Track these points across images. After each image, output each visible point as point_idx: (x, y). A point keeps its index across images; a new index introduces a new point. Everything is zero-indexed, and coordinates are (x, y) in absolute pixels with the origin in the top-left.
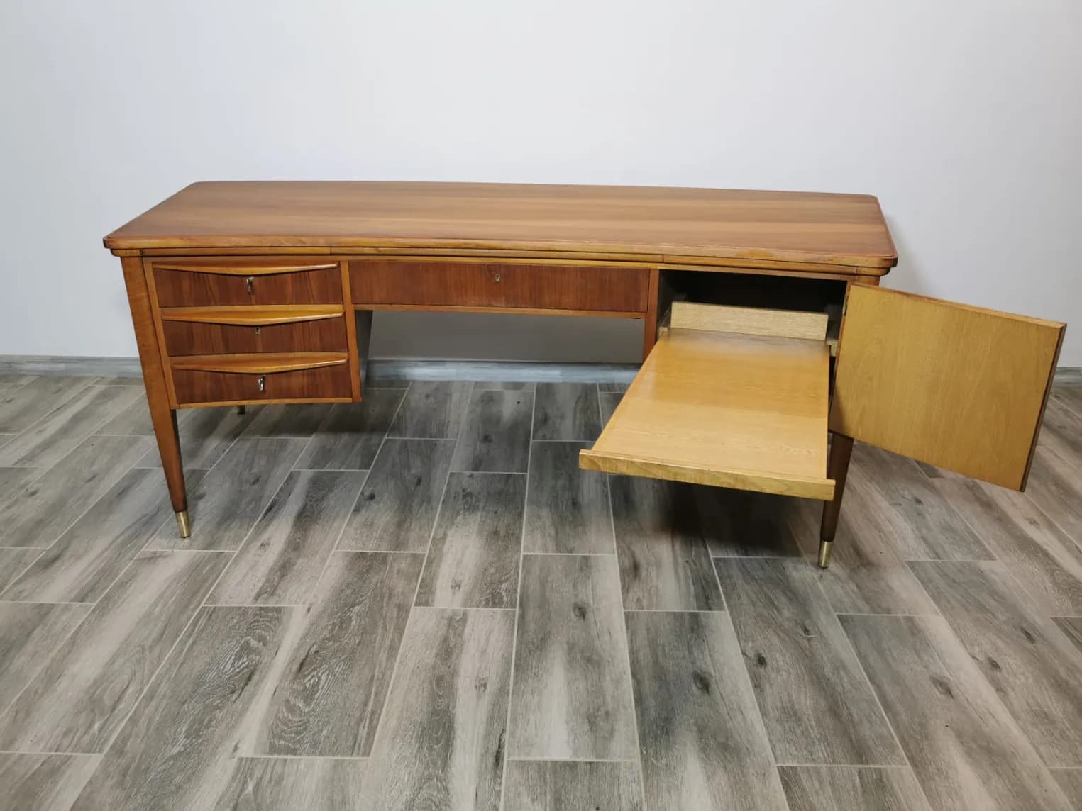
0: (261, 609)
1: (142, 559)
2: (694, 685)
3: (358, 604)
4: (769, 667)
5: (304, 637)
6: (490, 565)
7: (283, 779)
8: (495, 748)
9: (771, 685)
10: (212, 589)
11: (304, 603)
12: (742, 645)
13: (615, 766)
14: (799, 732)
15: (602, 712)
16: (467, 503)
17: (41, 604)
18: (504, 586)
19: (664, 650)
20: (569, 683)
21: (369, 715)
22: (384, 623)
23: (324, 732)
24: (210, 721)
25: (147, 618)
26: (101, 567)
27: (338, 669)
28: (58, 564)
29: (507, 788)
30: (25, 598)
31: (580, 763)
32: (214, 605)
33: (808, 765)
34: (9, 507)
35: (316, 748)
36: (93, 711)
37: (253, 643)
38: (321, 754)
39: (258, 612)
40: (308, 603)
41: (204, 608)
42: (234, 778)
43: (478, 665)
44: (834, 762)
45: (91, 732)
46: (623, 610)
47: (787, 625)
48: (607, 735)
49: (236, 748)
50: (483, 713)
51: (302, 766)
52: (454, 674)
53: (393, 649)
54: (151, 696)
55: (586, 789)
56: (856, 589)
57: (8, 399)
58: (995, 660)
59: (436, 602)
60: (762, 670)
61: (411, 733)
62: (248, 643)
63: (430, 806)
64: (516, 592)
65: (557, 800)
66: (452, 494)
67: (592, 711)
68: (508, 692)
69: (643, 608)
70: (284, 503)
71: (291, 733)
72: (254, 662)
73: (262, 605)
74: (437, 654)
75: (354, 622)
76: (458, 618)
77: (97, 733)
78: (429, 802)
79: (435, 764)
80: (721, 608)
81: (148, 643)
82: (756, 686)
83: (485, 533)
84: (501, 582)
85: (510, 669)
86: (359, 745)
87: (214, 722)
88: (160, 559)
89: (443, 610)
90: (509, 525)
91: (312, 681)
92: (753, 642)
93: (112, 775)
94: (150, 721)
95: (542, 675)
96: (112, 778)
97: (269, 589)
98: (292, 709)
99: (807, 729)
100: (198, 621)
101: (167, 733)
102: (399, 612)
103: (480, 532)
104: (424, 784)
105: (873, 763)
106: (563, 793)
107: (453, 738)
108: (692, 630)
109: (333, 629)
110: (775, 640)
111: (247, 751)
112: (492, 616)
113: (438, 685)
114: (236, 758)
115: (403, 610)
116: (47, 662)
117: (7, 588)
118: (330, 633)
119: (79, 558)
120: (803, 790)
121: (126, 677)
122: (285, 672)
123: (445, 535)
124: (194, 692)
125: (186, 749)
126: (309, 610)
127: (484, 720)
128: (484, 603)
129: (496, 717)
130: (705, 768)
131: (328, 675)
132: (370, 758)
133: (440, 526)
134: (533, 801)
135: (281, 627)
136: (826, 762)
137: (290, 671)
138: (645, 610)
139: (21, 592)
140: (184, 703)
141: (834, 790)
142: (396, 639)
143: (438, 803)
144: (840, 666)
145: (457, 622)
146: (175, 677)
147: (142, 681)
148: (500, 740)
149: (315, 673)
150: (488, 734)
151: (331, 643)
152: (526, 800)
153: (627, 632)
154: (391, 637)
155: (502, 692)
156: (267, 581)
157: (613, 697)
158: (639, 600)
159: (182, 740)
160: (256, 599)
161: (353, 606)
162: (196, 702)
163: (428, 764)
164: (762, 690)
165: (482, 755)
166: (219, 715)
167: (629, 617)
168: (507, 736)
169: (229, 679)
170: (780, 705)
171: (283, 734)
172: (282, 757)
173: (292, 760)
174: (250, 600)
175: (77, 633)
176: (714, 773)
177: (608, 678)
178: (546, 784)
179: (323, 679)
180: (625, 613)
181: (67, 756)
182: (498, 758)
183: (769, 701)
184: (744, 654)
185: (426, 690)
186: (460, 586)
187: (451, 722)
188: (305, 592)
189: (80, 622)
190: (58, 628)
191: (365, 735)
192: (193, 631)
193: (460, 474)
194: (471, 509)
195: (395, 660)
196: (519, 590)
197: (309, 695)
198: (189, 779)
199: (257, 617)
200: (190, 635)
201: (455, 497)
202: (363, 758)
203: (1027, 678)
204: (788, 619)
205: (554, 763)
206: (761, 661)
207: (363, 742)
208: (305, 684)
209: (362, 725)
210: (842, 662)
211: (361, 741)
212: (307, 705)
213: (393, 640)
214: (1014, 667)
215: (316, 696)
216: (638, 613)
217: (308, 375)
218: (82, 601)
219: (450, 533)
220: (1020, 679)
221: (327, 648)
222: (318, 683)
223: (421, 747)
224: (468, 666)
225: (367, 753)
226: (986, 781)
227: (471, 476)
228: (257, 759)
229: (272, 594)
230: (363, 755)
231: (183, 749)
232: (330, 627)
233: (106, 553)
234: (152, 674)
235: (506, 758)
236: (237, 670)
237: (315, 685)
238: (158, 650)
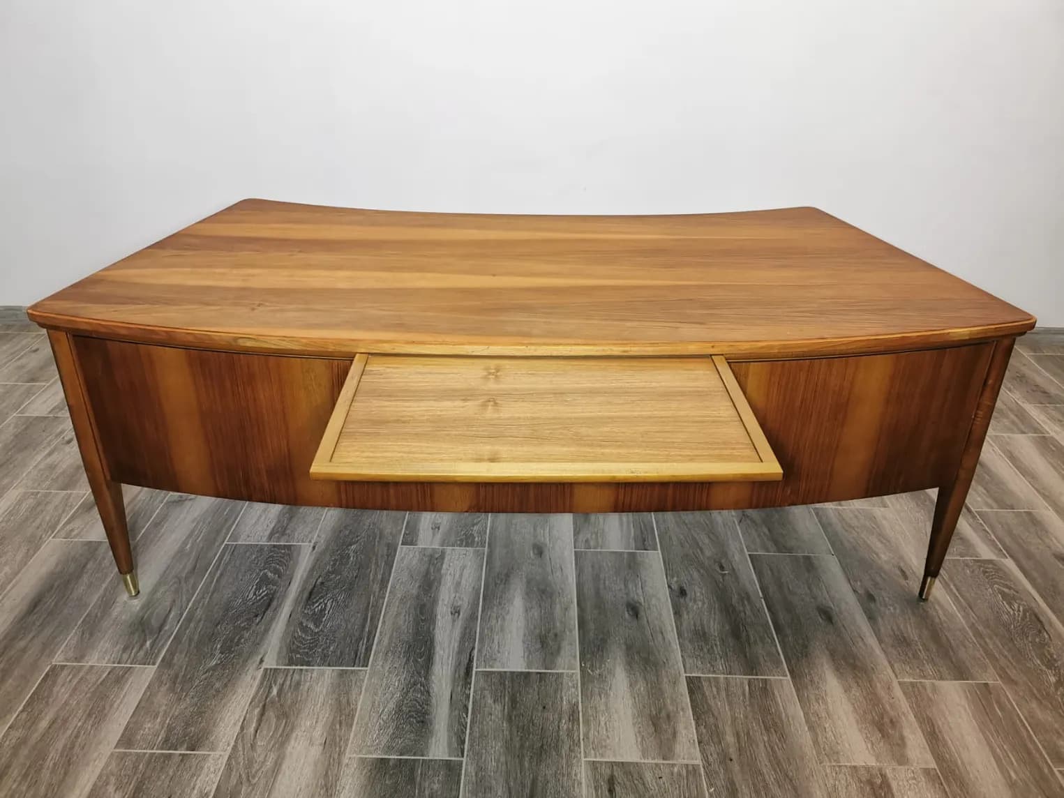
0: (274, 546)
1: (170, 502)
2: (626, 613)
3: (354, 543)
4: (688, 599)
5: (312, 570)
7: (300, 685)
8: (466, 661)
9: (688, 613)
10: (232, 529)
11: (310, 541)
12: (669, 579)
13: (560, 676)
14: (705, 650)
15: (551, 634)
17: (90, 542)
18: (476, 528)
19: (604, 583)
20: (527, 611)
21: (366, 635)
22: (376, 559)
23: (332, 648)
24: (239, 639)
25: (180, 554)
27: (341, 598)
29: (475, 692)
30: (75, 537)
31: (532, 673)
32: (235, 543)
33: (711, 675)
34: (50, 454)
35: (325, 661)
36: (143, 631)
37: (270, 575)
38: (329, 665)
39: (273, 549)
40: (313, 542)
41: (227, 546)
42: (262, 683)
43: (454, 595)
44: (730, 673)
45: (144, 648)
46: (573, 550)
47: (707, 563)
48: (554, 652)
49: (262, 661)
50: (457, 633)
51: (315, 675)
52: (434, 602)
53: (384, 583)
54: (189, 619)
55: (536, 693)
56: (767, 532)
57: (34, 349)
58: (873, 593)
59: (419, 542)
60: (682, 600)
61: (400, 649)
62: (265, 574)
63: (415, 704)
64: (485, 533)
65: (514, 701)
67: (543, 633)
68: (477, 617)
69: (590, 548)
71: (305, 648)
72: (272, 591)
73: (275, 543)
74: (420, 586)
75: (352, 558)
76: (437, 556)
77: (149, 649)
78: (415, 702)
79: (419, 673)
80: (655, 549)
81: (184, 575)
82: (675, 613)
84: (473, 526)
85: (479, 598)
86: (360, 658)
87: (243, 640)
88: (186, 502)
89: (425, 549)
91: (320, 607)
92: (678, 577)
93: (165, 682)
94: (191, 640)
95: (505, 604)
96: (166, 684)
97: (280, 529)
98: (305, 629)
99: (712, 647)
100: (224, 555)
101: (206, 649)
102: (388, 549)
104: (410, 688)
105: (762, 675)
106: (518, 695)
107: (434, 653)
108: (630, 567)
109: (334, 564)
110: (696, 575)
111: (270, 662)
112: (466, 554)
113: (422, 613)
114: (262, 669)
115: (392, 549)
116: (101, 591)
117: (58, 528)
118: (332, 568)
120: (704, 694)
121: (168, 603)
122: (297, 598)
124: (224, 616)
125: (222, 662)
126: (314, 548)
127: (458, 639)
128: (459, 542)
129: (467, 636)
130: (629, 677)
131: (332, 602)
132: (368, 669)
134: (494, 702)
135: (292, 562)
136: (724, 673)
137: (302, 598)
138: (592, 550)
139: (72, 530)
140: (217, 625)
141: (727, 695)
142: (387, 574)
143: (421, 703)
144: (746, 597)
145: (437, 559)
146: (208, 603)
147: (181, 607)
148: (470, 655)
149: (322, 600)
150: (460, 652)
151: (333, 576)
152: (490, 701)
153: (576, 569)
154: (382, 571)
155: (473, 617)
156: (279, 521)
157: (561, 622)
158: (587, 541)
159: (218, 655)
160: (270, 538)
161: (351, 545)
162: (227, 624)
163: (413, 673)
164: (680, 616)
165: (456, 667)
166: (247, 635)
167: (578, 556)
168: (476, 651)
169: (253, 604)
170: (693, 627)
171: (299, 649)
172: (299, 667)
173: (307, 670)
174: (264, 539)
176: (636, 682)
177: (558, 606)
178: (505, 689)
179: (329, 605)
180: (575, 552)
181: (127, 667)
182: (468, 669)
183: (685, 624)
184: (670, 587)
185: (411, 615)
186: (439, 528)
187: (432, 641)
188: (310, 532)
190: (106, 562)
191: (363, 651)
192: (220, 563)
195: (386, 591)
196: (488, 531)
197: (317, 619)
198: (226, 685)
199: (271, 554)
200: (217, 569)
202: (362, 668)
203: (895, 609)
204: (708, 558)
205: (512, 673)
206: (683, 592)
207: (362, 655)
208: (314, 609)
209: (361, 642)
210: (747, 593)
211: (361, 654)
212: (317, 627)
213: (384, 573)
214: (887, 599)
215: (324, 620)
216: (586, 553)
220: (889, 609)
221: (331, 580)
222: (325, 609)
223: (408, 660)
224: (445, 598)
225: (365, 664)
226: (847, 690)
228: (279, 669)
229: (283, 534)
230: (363, 666)
231: (219, 662)
232: (332, 563)
234: (189, 601)
235: (474, 669)
236: (258, 598)
237: (323, 610)
238: (192, 581)
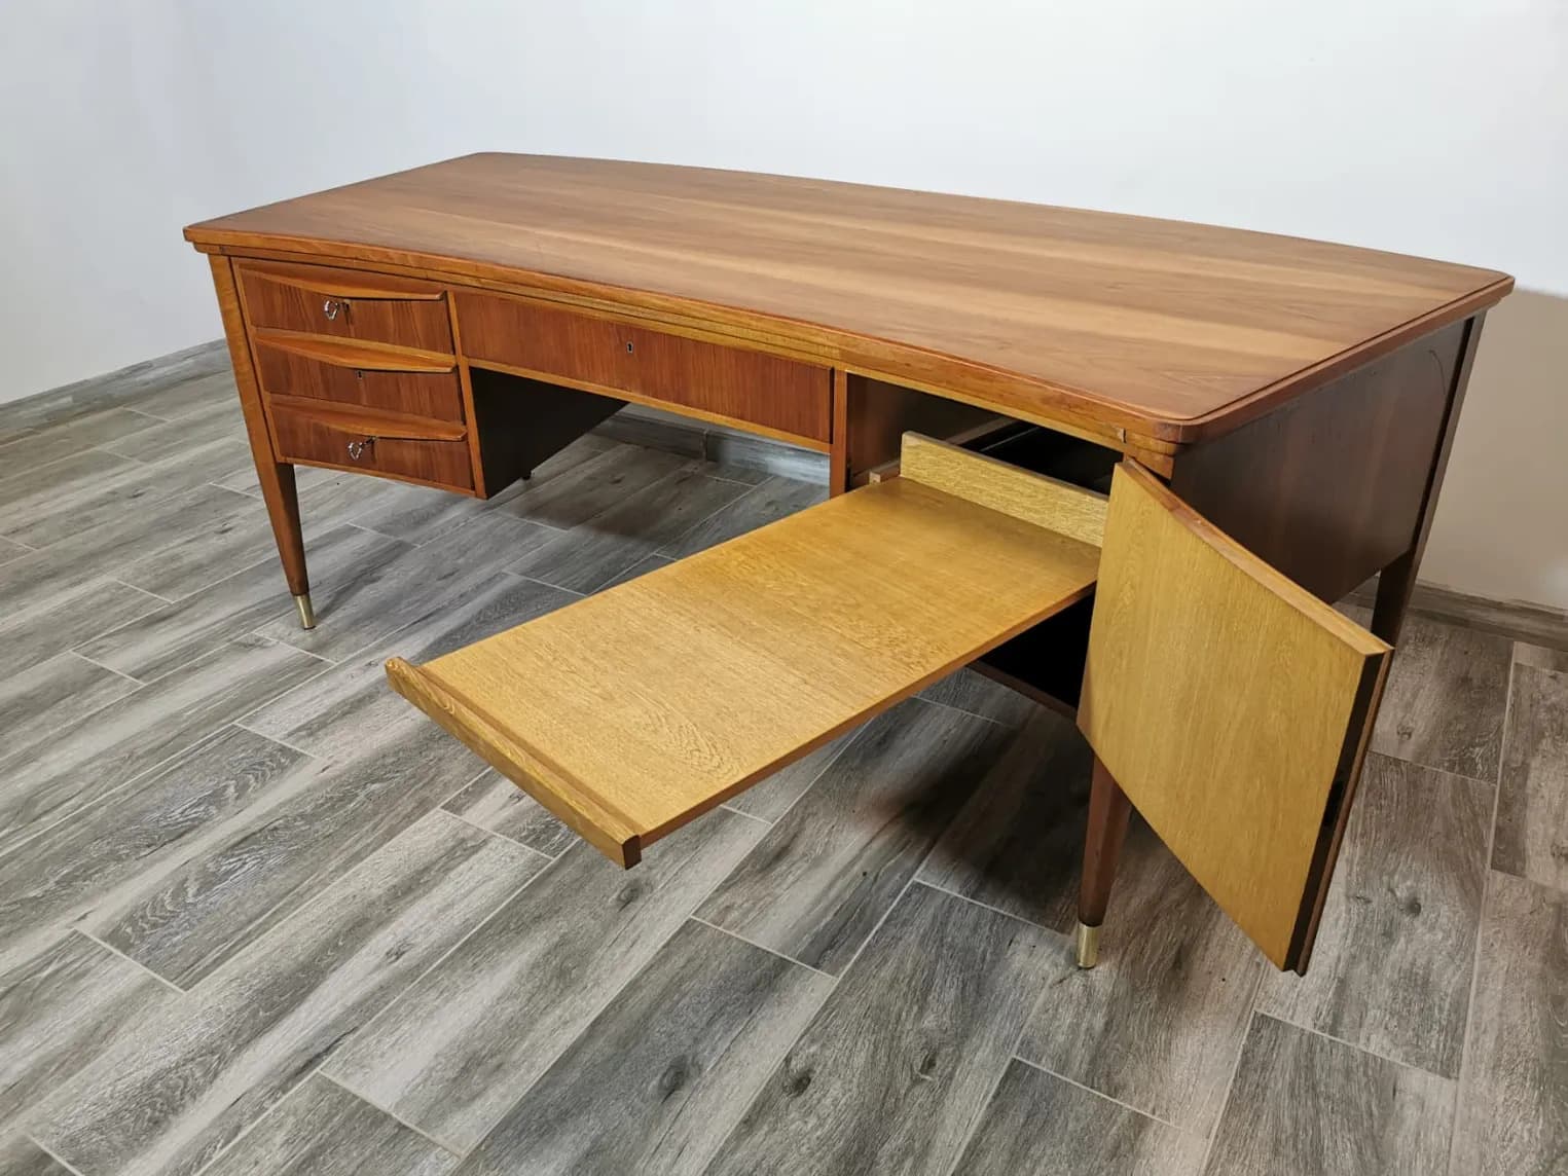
0: (282, 749)
1: (241, 643)
2: (659, 1077)
3: (381, 781)
4: (800, 1099)
5: (286, 803)
7: (84, 976)
8: (321, 1048)
9: (772, 1130)
10: (264, 705)
11: (330, 758)
12: (801, 1043)
13: (427, 1147)
15: (494, 1061)
17: (101, 669)
19: (677, 1002)
20: (501, 998)
21: (240, 937)
22: (382, 820)
23: (177, 938)
24: (95, 872)
25: (171, 720)
26: (194, 642)
27: (272, 862)
28: (163, 624)
29: (278, 1110)
30: (98, 656)
31: (392, 1119)
32: (245, 728)
34: (190, 541)
35: (150, 954)
37: (230, 791)
38: (147, 964)
39: (275, 752)
40: (334, 759)
41: (234, 726)
42: (46, 952)
43: (424, 922)
46: (688, 916)
47: (908, 1041)
48: (465, 1097)
49: (84, 917)
50: (357, 994)
51: (114, 970)
52: (384, 922)
53: (354, 859)
54: (80, 817)
55: (358, 1161)
56: (1099, 1027)
59: (470, 812)
60: (785, 1099)
61: (255, 982)
62: (226, 787)
63: (178, 1087)
65: (311, 1158)
67: (484, 1052)
68: (417, 976)
69: (720, 924)
70: (447, 614)
71: (148, 922)
72: (205, 817)
73: (286, 744)
74: (394, 886)
75: (353, 804)
76: (470, 845)
78: (181, 1083)
79: (237, 1036)
80: (835, 971)
81: (140, 752)
85: (455, 943)
86: (193, 971)
87: (97, 876)
88: (256, 649)
89: (466, 826)
91: (233, 865)
92: (821, 1047)
94: (50, 848)
95: (480, 971)
97: (315, 726)
98: (179, 892)
100: (211, 741)
101: (47, 870)
102: (414, 809)
104: (201, 1055)
106: (330, 1150)
107: (290, 1011)
108: (753, 988)
109: (321, 805)
110: (860, 1060)
111: (85, 928)
112: (514, 858)
113: (347, 934)
114: (71, 930)
115: (423, 807)
116: (40, 739)
117: (93, 639)
118: (314, 809)
119: (188, 623)
121: (83, 785)
122: (222, 840)
124: (118, 830)
125: (43, 897)
126: (325, 769)
127: (350, 1003)
128: (524, 834)
129: (367, 1005)
131: (255, 865)
132: (185, 994)
134: (285, 1142)
135: (277, 781)
137: (225, 843)
138: (720, 928)
140: (97, 839)
143: (187, 1089)
144: (918, 1149)
145: (465, 850)
146: (123, 803)
147: (91, 796)
148: (337, 1041)
149: (245, 857)
150: (333, 1026)
151: (301, 823)
152: (279, 1139)
154: (369, 841)
155: (411, 974)
156: (327, 714)
157: (533, 1045)
158: (728, 908)
160: (290, 734)
161: (374, 781)
162: (108, 843)
163: (230, 1032)
164: (749, 1132)
165: (295, 1052)
166: (110, 869)
167: (687, 928)
168: (352, 1037)
169: (164, 827)
171: (140, 920)
172: (111, 948)
173: (114, 958)
174: (284, 733)
175: (95, 715)
177: (558, 1012)
178: (322, 1128)
179: (246, 867)
180: (688, 921)
182: (310, 1064)
184: (788, 1060)
185: (330, 931)
186: (521, 799)
187: (308, 989)
188: (345, 744)
189: (113, 702)
190: (87, 702)
191: (210, 961)
192: (195, 751)
195: (341, 875)
197: (210, 883)
199: (266, 759)
200: (182, 758)
202: (178, 990)
204: (921, 1032)
205: (364, 1103)
206: (801, 1083)
207: (201, 967)
208: (224, 866)
209: (221, 946)
210: (928, 1146)
211: (201, 965)
212: (197, 895)
213: (368, 846)
215: (216, 888)
216: (704, 929)
217: (421, 447)
218: (137, 678)
221: (290, 828)
222: (236, 871)
223: (246, 1006)
224: (408, 921)
225: (186, 987)
228: (88, 939)
229: (311, 734)
230: (182, 986)
231: (40, 895)
232: (321, 802)
233: (216, 626)
235: (318, 1069)
236: (180, 820)
237: (229, 873)
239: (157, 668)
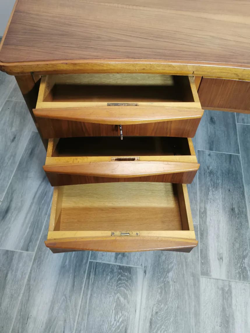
6: (235, 241)
11: (142, 265)
16: (211, 180)
17: (7, 251)
18: (246, 260)
22: (188, 290)
26: (32, 220)
28: (9, 215)
32: (96, 261)
37: (122, 299)
39: (119, 271)
53: (197, 315)
59: (212, 273)
66: (203, 173)
72: (126, 318)
73: (119, 264)
74: (221, 323)
76: (227, 289)
83: (227, 209)
84: (244, 257)
89: (217, 280)
90: (238, 202)
102: (193, 279)
103: (224, 209)
112: (245, 289)
116: (19, 304)
118: (161, 296)
119: (20, 210)
121: (62, 323)
123: (205, 208)
128: (238, 276)
133: (201, 201)
145: (227, 293)
146: (87, 325)
154: (193, 303)
160: (116, 258)
174: (113, 259)
175: (29, 280)
186: (222, 259)
189: (29, 269)
190: (19, 274)
193: (203, 151)
194: (215, 186)
200: (88, 288)
201: (204, 174)
213: (195, 306)
218: (27, 250)
219: (208, 207)
227: (209, 155)
233: (33, 207)
234: (74, 322)
236: (118, 324)
238: (73, 298)
239: (30, 241)
